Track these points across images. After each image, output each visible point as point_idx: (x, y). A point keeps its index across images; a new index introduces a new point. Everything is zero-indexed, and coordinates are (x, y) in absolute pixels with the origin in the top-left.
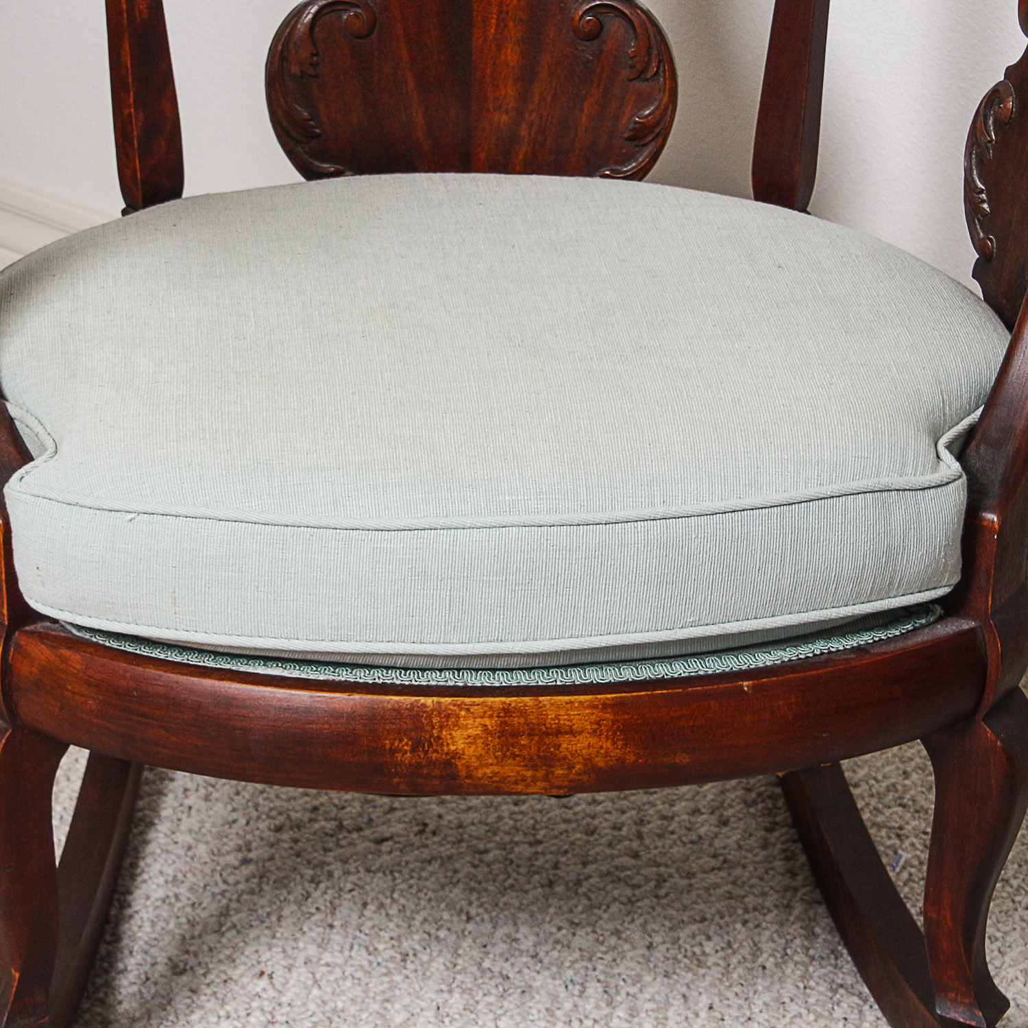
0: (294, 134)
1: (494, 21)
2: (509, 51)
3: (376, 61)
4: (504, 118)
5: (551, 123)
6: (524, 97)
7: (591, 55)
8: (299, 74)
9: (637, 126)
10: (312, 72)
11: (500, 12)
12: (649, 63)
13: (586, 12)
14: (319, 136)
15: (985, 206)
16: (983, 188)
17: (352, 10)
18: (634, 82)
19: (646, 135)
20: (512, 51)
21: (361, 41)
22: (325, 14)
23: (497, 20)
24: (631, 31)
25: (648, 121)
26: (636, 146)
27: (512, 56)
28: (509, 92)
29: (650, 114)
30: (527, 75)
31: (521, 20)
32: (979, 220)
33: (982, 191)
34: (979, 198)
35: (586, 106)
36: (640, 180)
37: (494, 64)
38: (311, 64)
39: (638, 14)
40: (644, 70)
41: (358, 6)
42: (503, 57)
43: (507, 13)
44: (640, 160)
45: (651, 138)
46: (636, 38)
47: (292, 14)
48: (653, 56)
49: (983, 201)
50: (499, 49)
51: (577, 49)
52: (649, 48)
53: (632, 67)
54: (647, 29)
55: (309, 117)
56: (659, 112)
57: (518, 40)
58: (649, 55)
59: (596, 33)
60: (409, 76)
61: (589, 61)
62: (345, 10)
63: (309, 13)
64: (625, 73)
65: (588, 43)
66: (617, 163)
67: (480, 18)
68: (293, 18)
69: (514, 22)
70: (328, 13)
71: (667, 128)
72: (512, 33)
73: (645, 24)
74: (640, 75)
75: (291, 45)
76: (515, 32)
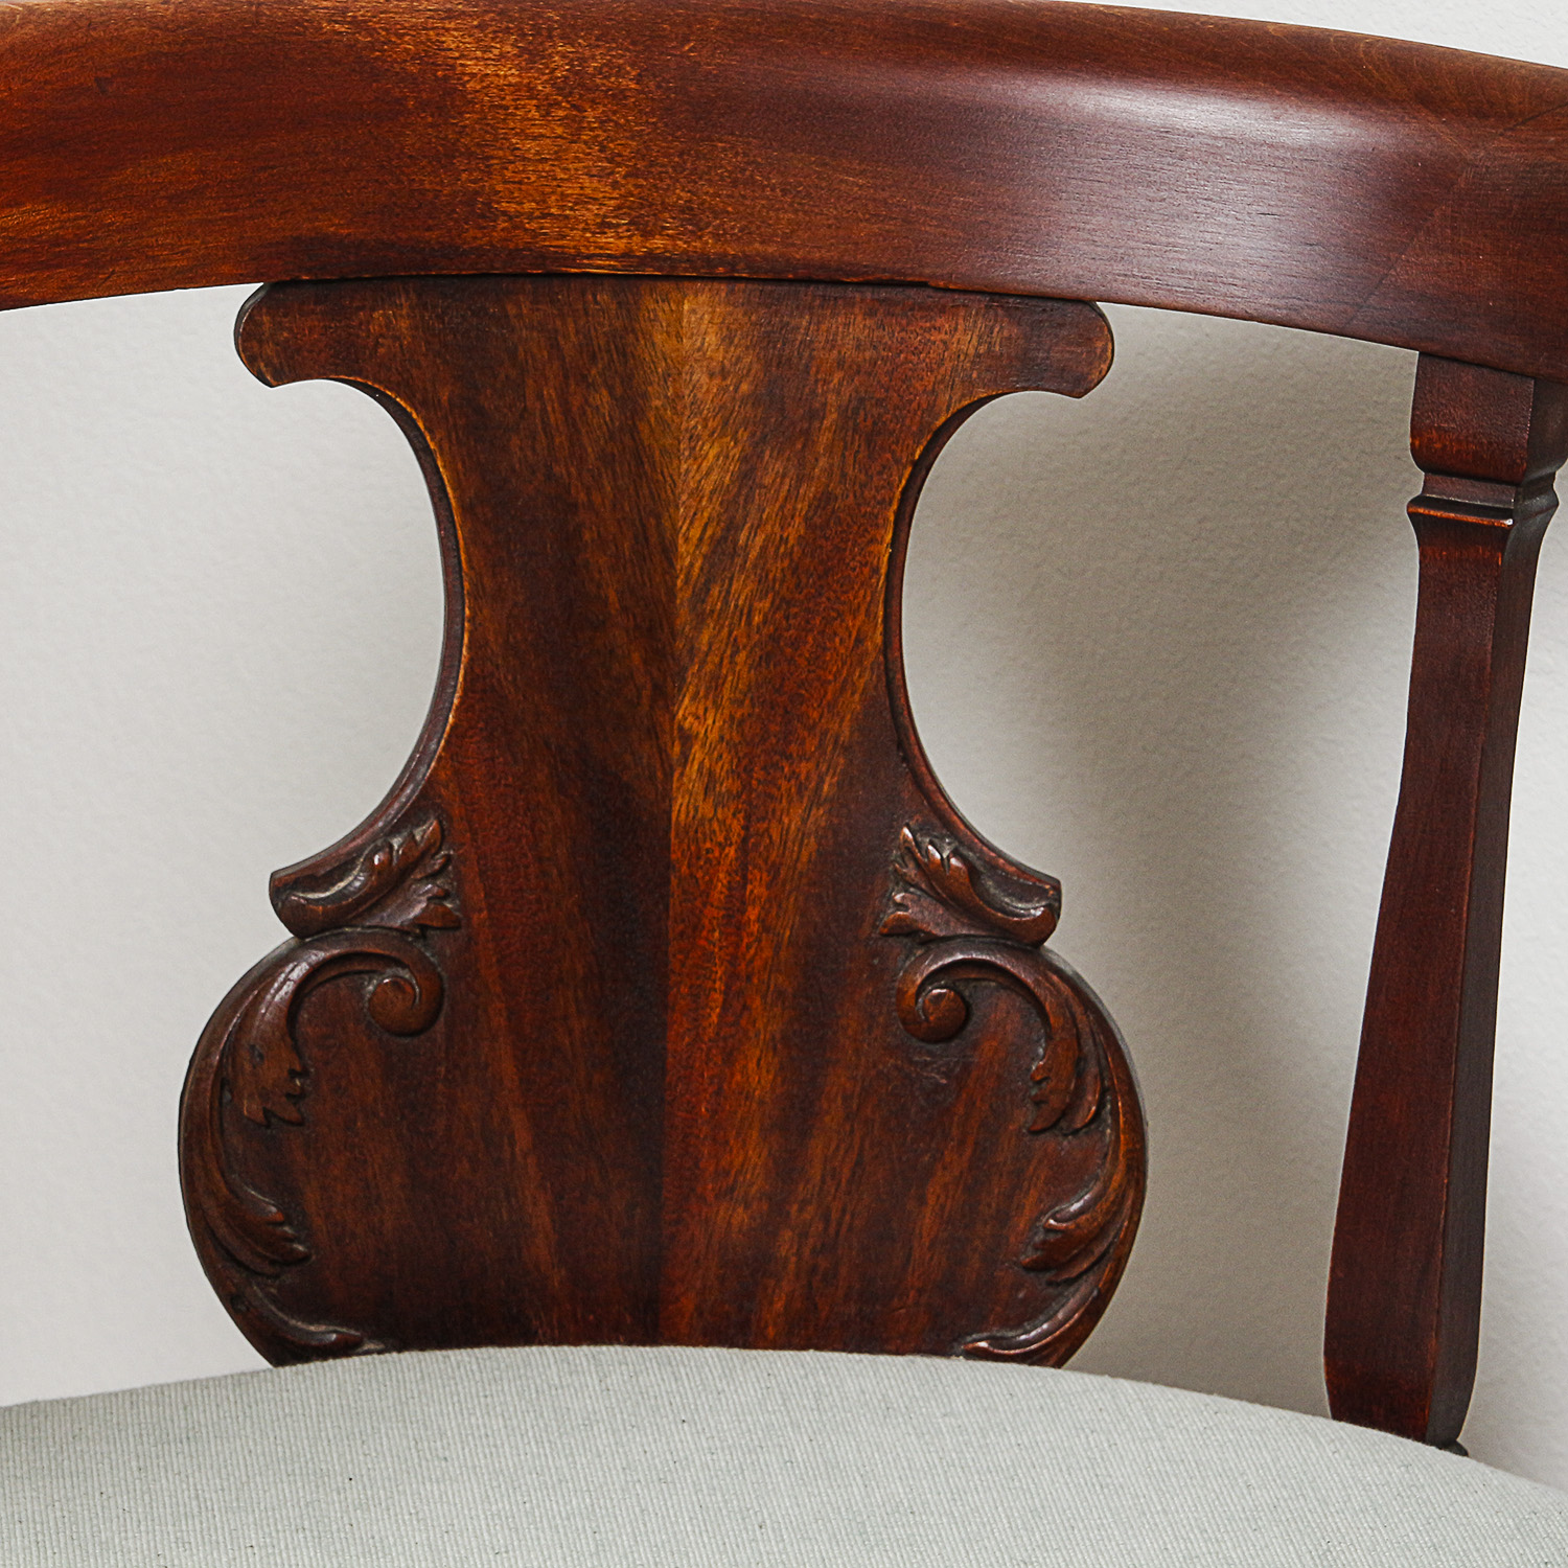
0: (244, 1256)
1: (718, 997)
2: (752, 1065)
3: (440, 1086)
4: (740, 1216)
5: (850, 1229)
6: (786, 1169)
7: (946, 1075)
8: (260, 1117)
9: (1052, 1237)
10: (291, 1113)
11: (733, 976)
12: (1078, 1093)
13: (933, 978)
14: (306, 1258)
17: (389, 971)
18: (1042, 1136)
19: (1073, 1260)
20: (758, 1064)
21: (406, 1041)
22: (322, 984)
23: (726, 993)
24: (1036, 1021)
25: (1078, 1226)
26: (1050, 1283)
27: (758, 1074)
28: (752, 1158)
29: (1081, 1212)
30: (795, 1118)
31: (781, 994)
35: (933, 1190)
36: (1059, 1364)
37: (718, 1093)
38: (288, 1095)
39: (1053, 984)
40: (1067, 1111)
41: (398, 963)
42: (738, 1077)
43: (749, 978)
44: (1060, 1316)
45: (1085, 1266)
46: (1049, 1038)
47: (249, 981)
48: (1089, 1079)
50: (729, 1058)
51: (911, 1062)
52: (1080, 1061)
53: (1038, 1103)
54: (1073, 1016)
55: (280, 1217)
56: (1104, 1205)
57: (773, 1038)
58: (1080, 1076)
59: (954, 1026)
60: (518, 1120)
61: (938, 1088)
62: (374, 972)
63: (287, 979)
64: (1025, 1116)
65: (937, 1048)
66: (1006, 1323)
67: (684, 990)
68: (247, 992)
69: (764, 997)
70: (335, 978)
71: (1122, 1243)
72: (760, 1025)
73: (1069, 1007)
74: (1059, 1120)
75: (244, 1053)
76: (765, 1021)
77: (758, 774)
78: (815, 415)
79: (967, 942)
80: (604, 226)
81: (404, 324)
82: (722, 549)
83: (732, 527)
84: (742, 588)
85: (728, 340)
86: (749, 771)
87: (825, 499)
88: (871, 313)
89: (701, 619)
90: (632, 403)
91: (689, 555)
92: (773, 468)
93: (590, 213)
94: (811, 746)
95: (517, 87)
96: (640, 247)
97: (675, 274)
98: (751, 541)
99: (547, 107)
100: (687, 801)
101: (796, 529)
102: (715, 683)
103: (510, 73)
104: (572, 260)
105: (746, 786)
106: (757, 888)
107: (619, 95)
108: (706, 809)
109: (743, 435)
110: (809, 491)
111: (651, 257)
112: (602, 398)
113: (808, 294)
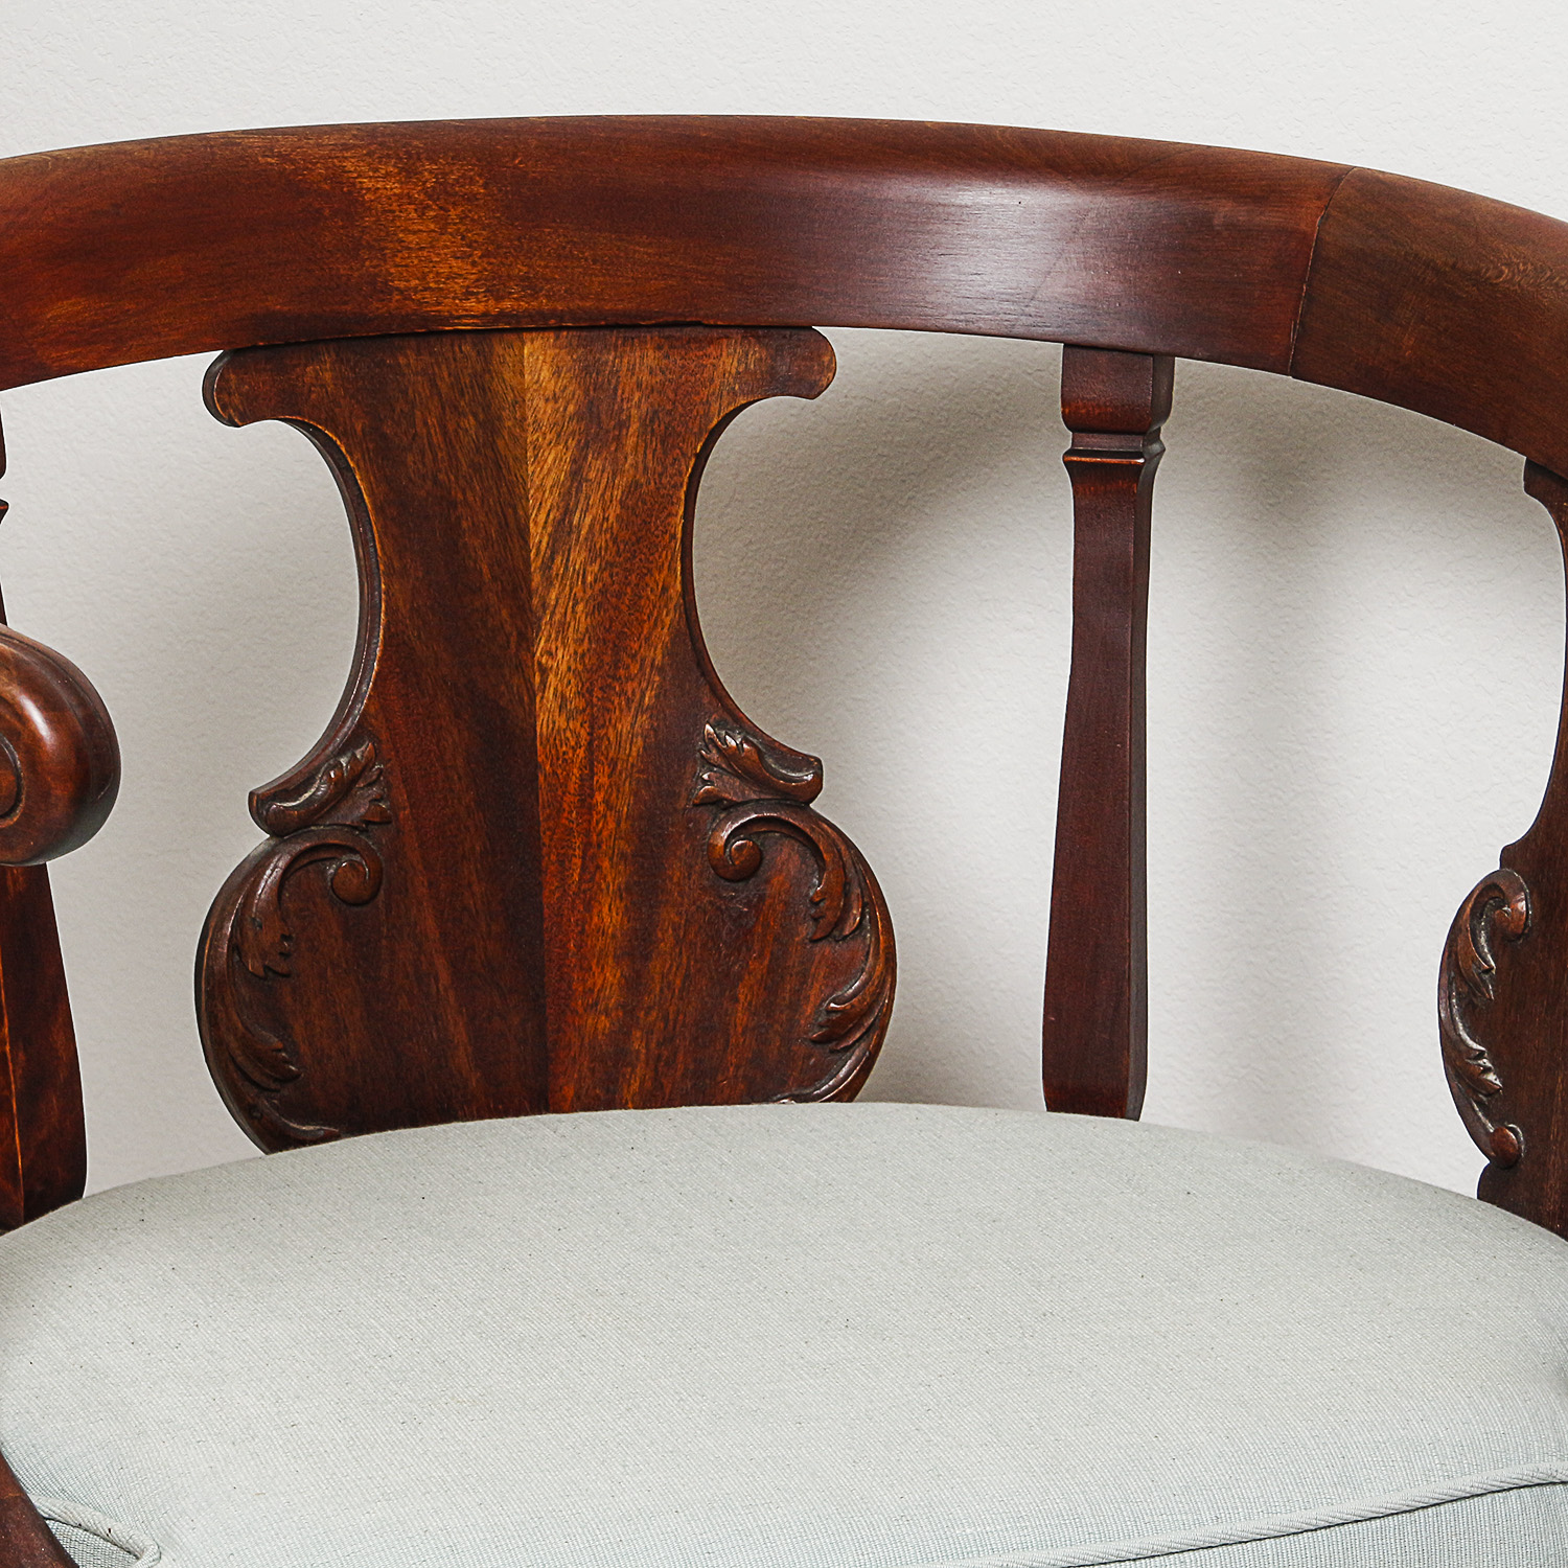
0: (257, 1077)
1: (578, 862)
2: (606, 910)
3: (384, 942)
4: (604, 1023)
5: (684, 1025)
6: (634, 984)
7: (745, 905)
8: (261, 972)
9: (834, 1017)
10: (283, 967)
11: (587, 845)
12: (847, 909)
13: (734, 835)
14: (296, 1076)
15: (1491, 1077)
16: (1483, 1049)
17: (344, 857)
18: (820, 944)
19: (850, 1032)
20: (610, 909)
21: (356, 909)
22: (296, 870)
23: (583, 858)
24: (811, 861)
25: (852, 1006)
26: (833, 1052)
27: (610, 916)
28: (609, 978)
29: (854, 995)
30: (638, 947)
31: (623, 856)
32: (1480, 1103)
33: (1481, 1055)
34: (1480, 1065)
35: (742, 992)
36: (850, 1100)
37: (582, 932)
38: (281, 954)
39: (823, 829)
40: (840, 922)
41: (353, 851)
42: (596, 919)
43: (599, 846)
44: (842, 1074)
45: (858, 1035)
46: (822, 870)
47: (244, 872)
48: (854, 897)
49: (1487, 1070)
50: (588, 907)
51: (721, 897)
52: (847, 884)
53: (816, 920)
54: (839, 851)
55: (280, 1046)
56: (870, 988)
57: (619, 889)
58: (847, 895)
59: (750, 869)
60: (440, 963)
61: (741, 914)
62: (333, 858)
63: (276, 867)
64: (806, 930)
65: (741, 885)
66: (801, 1085)
67: (553, 858)
68: (246, 879)
69: (611, 859)
70: (305, 866)
71: (885, 1015)
72: (609, 879)
73: (836, 846)
74: (832, 931)
75: (248, 925)
76: (613, 876)
77: (597, 693)
78: (623, 425)
79: (758, 804)
80: (468, 294)
81: (328, 376)
82: (562, 530)
83: (567, 512)
84: (578, 557)
85: (557, 373)
86: (590, 692)
87: (634, 486)
88: (659, 348)
89: (549, 582)
90: (490, 425)
91: (539, 535)
92: (595, 467)
93: (458, 286)
94: (634, 670)
95: (400, 196)
96: (494, 307)
97: (518, 326)
98: (583, 520)
99: (422, 210)
100: (549, 716)
101: (613, 512)
102: (563, 627)
103: (394, 187)
104: (445, 320)
105: (589, 703)
106: (602, 778)
107: (471, 198)
108: (561, 722)
109: (572, 444)
110: (622, 482)
111: (502, 315)
112: (470, 423)
113: (613, 337)
